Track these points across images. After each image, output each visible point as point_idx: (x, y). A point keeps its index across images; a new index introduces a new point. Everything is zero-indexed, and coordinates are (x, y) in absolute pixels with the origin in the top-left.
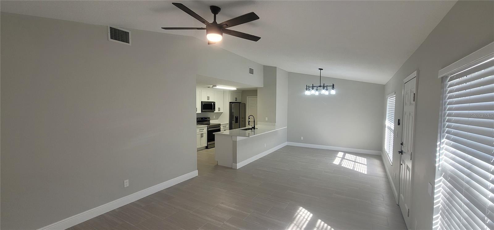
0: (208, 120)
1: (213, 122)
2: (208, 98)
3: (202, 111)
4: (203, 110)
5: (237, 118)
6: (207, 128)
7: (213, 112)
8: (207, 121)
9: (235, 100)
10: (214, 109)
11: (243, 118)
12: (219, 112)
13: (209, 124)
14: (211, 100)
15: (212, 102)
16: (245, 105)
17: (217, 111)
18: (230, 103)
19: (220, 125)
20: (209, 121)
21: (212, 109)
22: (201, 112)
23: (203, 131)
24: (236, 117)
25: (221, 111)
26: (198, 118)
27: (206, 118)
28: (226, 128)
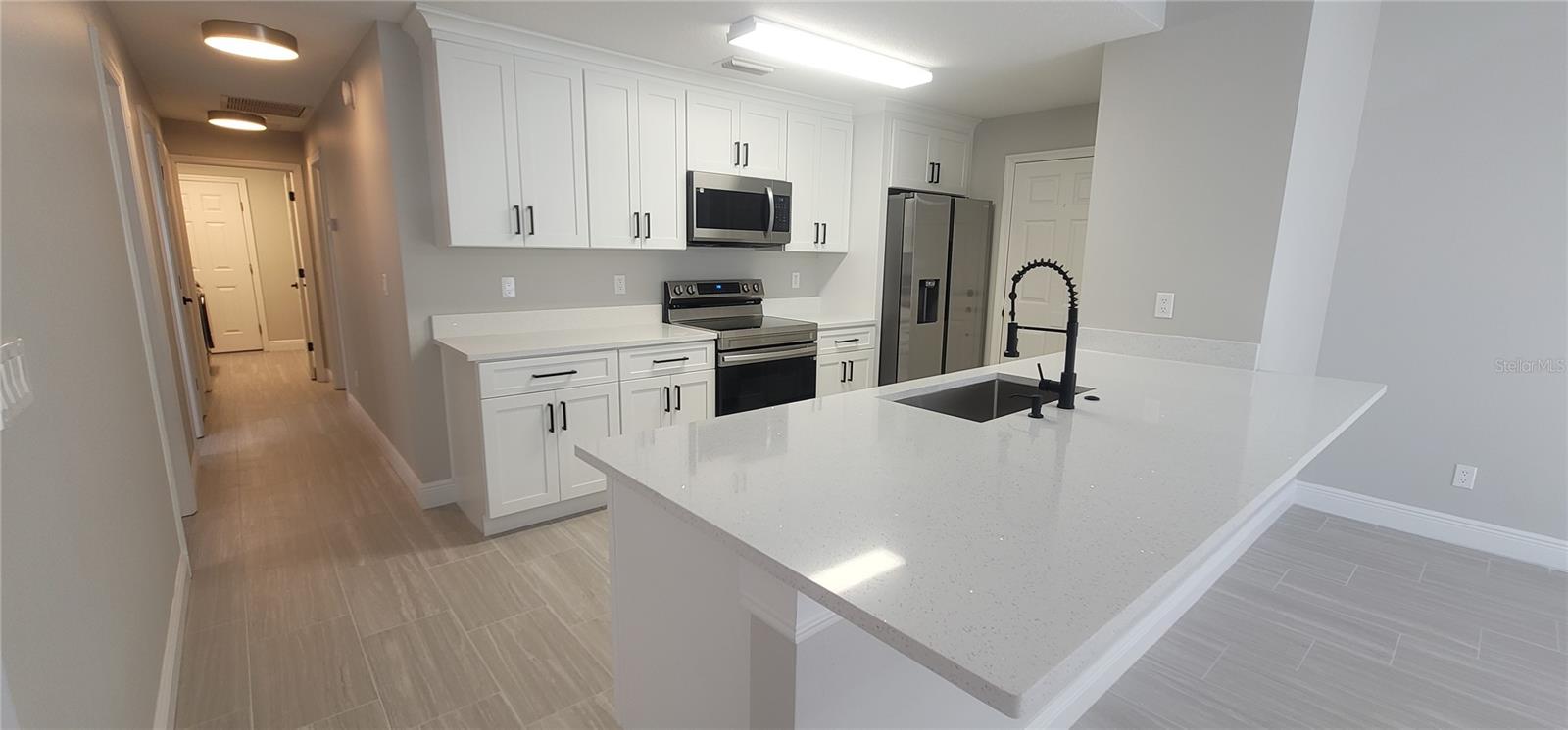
0: (753, 297)
1: (779, 310)
2: (741, 154)
3: (691, 242)
4: (701, 233)
5: (929, 295)
6: (711, 347)
7: (779, 246)
8: (742, 302)
9: (928, 177)
10: (783, 225)
11: (970, 293)
12: (820, 249)
13: (755, 323)
14: (763, 168)
15: (770, 182)
16: (988, 213)
17: (800, 238)
18: (892, 191)
19: (814, 329)
20: (758, 302)
21: (766, 229)
22: (685, 248)
23: (678, 371)
24: (922, 283)
25: (830, 247)
26: (678, 283)
27: (732, 286)
28: (855, 350)
